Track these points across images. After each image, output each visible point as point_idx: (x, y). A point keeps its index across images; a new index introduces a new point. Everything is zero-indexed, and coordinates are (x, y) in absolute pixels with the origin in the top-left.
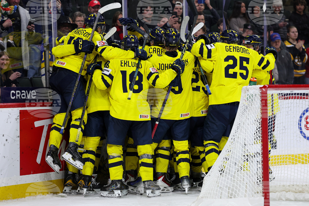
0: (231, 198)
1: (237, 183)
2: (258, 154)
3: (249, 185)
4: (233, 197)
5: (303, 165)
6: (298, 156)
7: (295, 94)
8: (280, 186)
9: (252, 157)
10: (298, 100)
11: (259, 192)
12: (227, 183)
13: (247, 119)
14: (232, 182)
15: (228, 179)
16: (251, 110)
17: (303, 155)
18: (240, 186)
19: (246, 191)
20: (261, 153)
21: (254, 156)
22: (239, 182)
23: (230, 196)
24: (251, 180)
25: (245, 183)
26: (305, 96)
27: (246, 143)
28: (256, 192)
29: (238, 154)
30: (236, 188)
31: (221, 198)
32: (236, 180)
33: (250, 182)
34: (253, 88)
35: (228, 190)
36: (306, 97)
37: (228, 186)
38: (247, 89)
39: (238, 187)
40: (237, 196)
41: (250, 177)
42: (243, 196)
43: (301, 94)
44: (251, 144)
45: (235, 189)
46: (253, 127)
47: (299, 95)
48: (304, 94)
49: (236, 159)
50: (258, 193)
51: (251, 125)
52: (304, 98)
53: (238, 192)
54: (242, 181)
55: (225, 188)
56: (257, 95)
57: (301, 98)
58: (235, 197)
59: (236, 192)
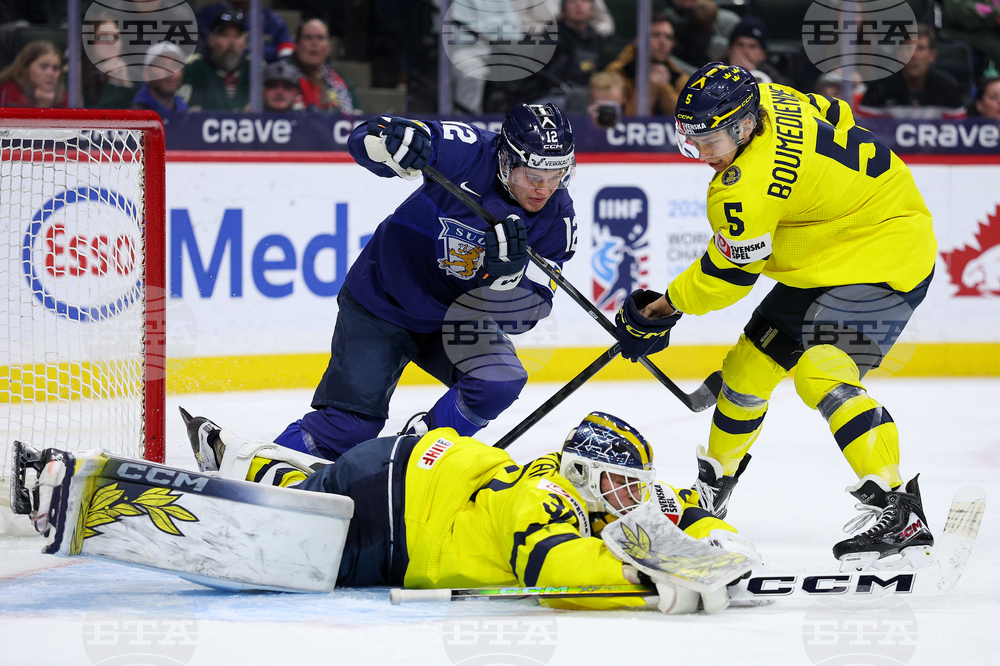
5: (41, 406)
6: (23, 371)
7: (16, 142)
10: (28, 166)
17: (40, 368)
26: (54, 153)
36: (55, 155)
43: (38, 144)
47: (32, 148)
48: (49, 144)
52: (49, 158)
57: (38, 158)
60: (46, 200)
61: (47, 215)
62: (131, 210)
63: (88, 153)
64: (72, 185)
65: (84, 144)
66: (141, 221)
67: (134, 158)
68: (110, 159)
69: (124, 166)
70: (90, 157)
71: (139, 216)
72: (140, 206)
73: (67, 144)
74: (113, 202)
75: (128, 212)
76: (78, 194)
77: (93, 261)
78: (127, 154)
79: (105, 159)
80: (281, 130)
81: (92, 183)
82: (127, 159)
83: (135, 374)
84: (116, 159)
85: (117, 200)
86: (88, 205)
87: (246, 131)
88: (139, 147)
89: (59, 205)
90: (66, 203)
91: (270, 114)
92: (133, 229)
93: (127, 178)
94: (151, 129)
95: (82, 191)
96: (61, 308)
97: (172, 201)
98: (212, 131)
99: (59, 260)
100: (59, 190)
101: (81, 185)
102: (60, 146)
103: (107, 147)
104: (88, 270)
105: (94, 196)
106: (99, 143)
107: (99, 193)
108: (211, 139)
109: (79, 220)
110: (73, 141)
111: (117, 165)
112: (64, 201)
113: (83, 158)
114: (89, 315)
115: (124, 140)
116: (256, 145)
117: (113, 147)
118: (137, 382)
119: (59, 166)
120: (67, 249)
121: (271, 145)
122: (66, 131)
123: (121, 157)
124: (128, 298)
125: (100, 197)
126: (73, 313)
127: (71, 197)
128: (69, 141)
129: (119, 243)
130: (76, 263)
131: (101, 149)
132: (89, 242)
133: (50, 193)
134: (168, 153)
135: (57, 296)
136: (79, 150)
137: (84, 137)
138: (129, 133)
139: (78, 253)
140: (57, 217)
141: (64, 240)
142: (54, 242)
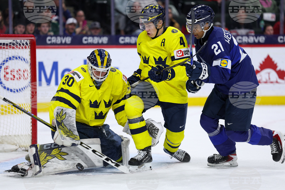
60: (3, 60)
61: (4, 64)
62: (27, 62)
63: (15, 46)
64: (11, 55)
65: (14, 44)
66: (29, 65)
67: (27, 47)
69: (25, 50)
70: (15, 48)
71: (29, 64)
72: (29, 61)
73: (9, 44)
74: (22, 60)
77: (16, 76)
78: (25, 46)
79: (19, 48)
80: (68, 40)
81: (16, 55)
82: (26, 48)
83: (29, 107)
84: (22, 48)
86: (15, 61)
87: (59, 40)
88: (29, 44)
89: (7, 61)
91: (65, 35)
92: (27, 67)
93: (26, 53)
94: (32, 40)
95: (13, 57)
96: (8, 89)
97: (38, 59)
98: (49, 40)
99: (7, 76)
100: (7, 57)
101: (13, 55)
102: (7, 44)
103: (20, 45)
104: (15, 79)
105: (16, 58)
106: (18, 44)
108: (49, 42)
109: (12, 65)
110: (10, 43)
111: (23, 50)
112: (8, 60)
113: (13, 48)
114: (16, 91)
115: (25, 43)
116: (61, 44)
117: (22, 45)
118: (29, 109)
119: (7, 50)
120: (10, 73)
121: (65, 44)
122: (8, 40)
123: (24, 48)
124: (27, 86)
125: (18, 58)
126: (11, 91)
127: (10, 59)
129: (24, 71)
130: (12, 77)
132: (16, 71)
133: (5, 58)
134: (37, 46)
135: (7, 86)
136: (12, 45)
137: (14, 42)
138: (26, 41)
139: (12, 74)
140: (6, 64)
141: (8, 71)
142: (6, 71)
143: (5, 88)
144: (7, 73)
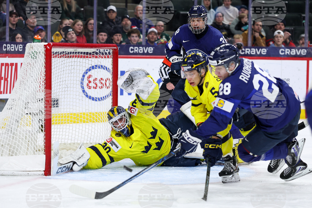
0: (12, 155)
1: (19, 141)
2: (40, 112)
3: (31, 143)
4: (14, 154)
5: (84, 124)
6: (80, 115)
7: (79, 53)
8: (61, 144)
9: (35, 115)
10: (82, 59)
11: (41, 150)
12: (9, 141)
13: (31, 77)
14: (14, 140)
15: (10, 137)
16: (35, 67)
17: (84, 114)
18: (22, 144)
19: (28, 148)
20: (43, 111)
21: (37, 114)
22: (21, 140)
23: (11, 154)
24: (33, 138)
25: (27, 141)
26: (88, 56)
27: (30, 101)
28: (38, 150)
29: (21, 112)
30: (18, 146)
31: (2, 155)
32: (18, 138)
33: (32, 140)
34: (37, 46)
35: (9, 148)
36: (89, 56)
37: (10, 144)
38: (31, 46)
39: (20, 145)
40: (18, 154)
41: (32, 135)
42: (25, 154)
44: (34, 101)
45: (16, 147)
46: (36, 85)
47: (83, 54)
48: (87, 53)
49: (19, 116)
50: (39, 151)
51: (35, 83)
52: (87, 57)
53: (19, 149)
54: (24, 139)
55: (6, 145)
56: (41, 53)
57: (84, 57)
58: (16, 154)
59: (17, 150)
60: (86, 69)
61: (86, 73)
62: (109, 71)
64: (93, 65)
65: (97, 53)
66: (111, 74)
67: (110, 57)
68: (104, 57)
69: (107, 59)
70: (98, 57)
71: (111, 72)
72: (111, 70)
73: (92, 53)
74: (104, 69)
75: (108, 71)
76: (95, 67)
77: (99, 85)
78: (108, 56)
79: (102, 57)
80: (150, 50)
81: (99, 64)
85: (105, 68)
87: (141, 50)
88: (111, 54)
90: (91, 69)
91: (147, 45)
93: (108, 62)
94: (115, 49)
95: (96, 66)
96: (90, 98)
97: (120, 69)
98: (132, 50)
99: (90, 85)
100: (90, 66)
101: (96, 64)
102: (90, 54)
103: (103, 54)
104: (98, 88)
105: (99, 68)
106: (101, 53)
107: (100, 66)
108: (131, 52)
110: (94, 52)
111: (105, 59)
112: (91, 68)
113: (96, 57)
114: (97, 99)
115: (107, 52)
116: (143, 54)
117: (104, 54)
119: (90, 59)
120: (92, 81)
121: (148, 54)
122: (92, 50)
123: (106, 57)
124: (108, 95)
125: (101, 67)
126: (93, 99)
127: (93, 67)
128: (93, 52)
129: (106, 80)
130: (95, 86)
131: (101, 54)
132: (98, 80)
133: (88, 67)
134: (119, 56)
135: (89, 94)
136: (95, 55)
137: (97, 51)
138: (109, 50)
139: (95, 83)
140: (89, 73)
141: (91, 79)
142: (88, 80)
143: (87, 96)
144: (90, 82)
